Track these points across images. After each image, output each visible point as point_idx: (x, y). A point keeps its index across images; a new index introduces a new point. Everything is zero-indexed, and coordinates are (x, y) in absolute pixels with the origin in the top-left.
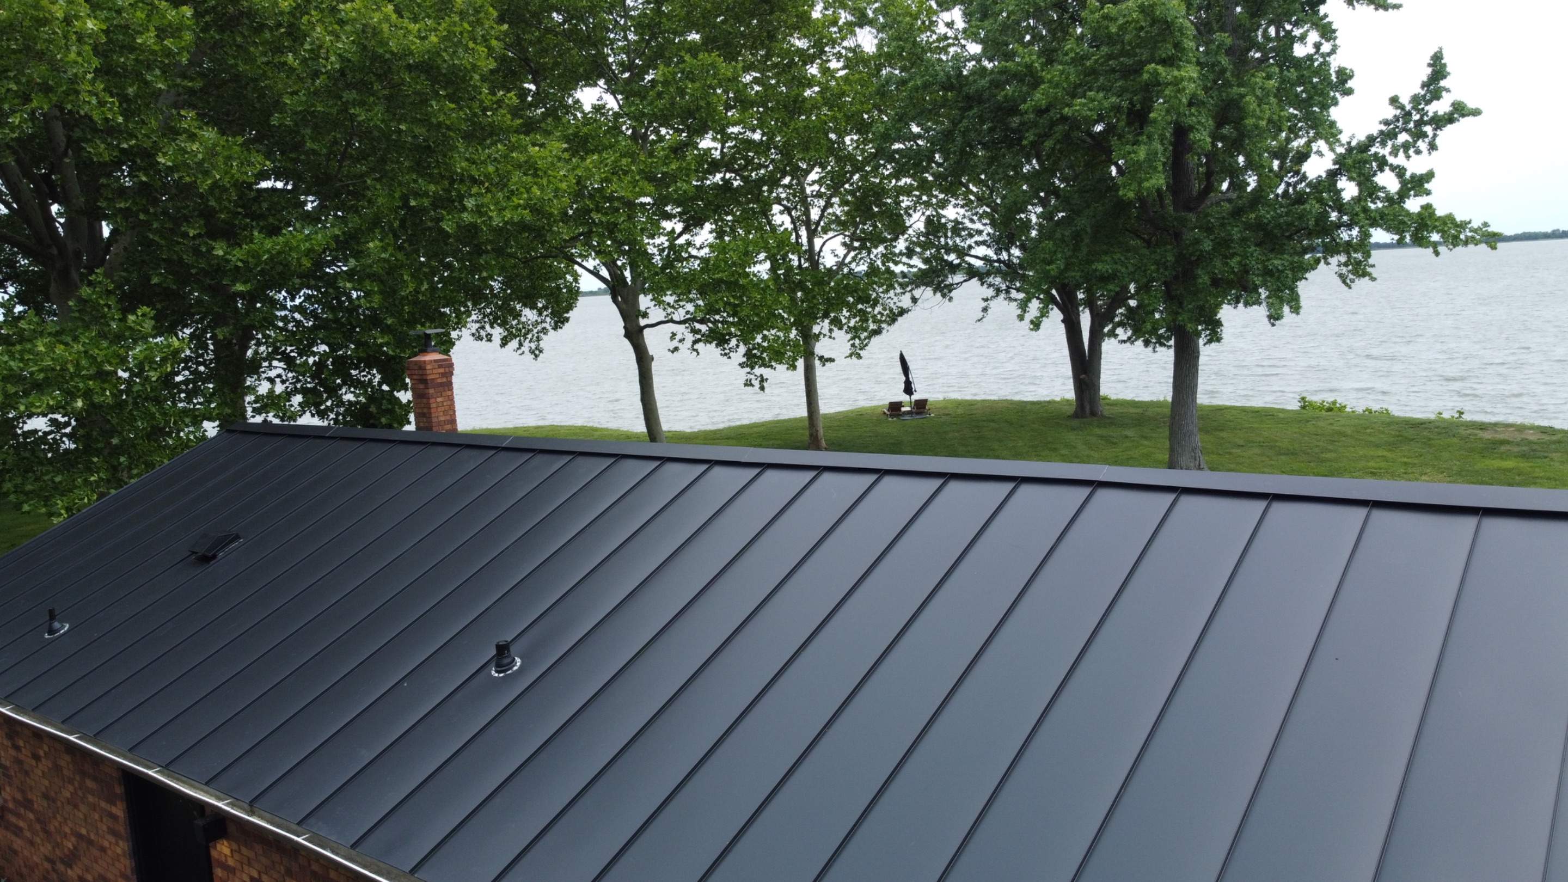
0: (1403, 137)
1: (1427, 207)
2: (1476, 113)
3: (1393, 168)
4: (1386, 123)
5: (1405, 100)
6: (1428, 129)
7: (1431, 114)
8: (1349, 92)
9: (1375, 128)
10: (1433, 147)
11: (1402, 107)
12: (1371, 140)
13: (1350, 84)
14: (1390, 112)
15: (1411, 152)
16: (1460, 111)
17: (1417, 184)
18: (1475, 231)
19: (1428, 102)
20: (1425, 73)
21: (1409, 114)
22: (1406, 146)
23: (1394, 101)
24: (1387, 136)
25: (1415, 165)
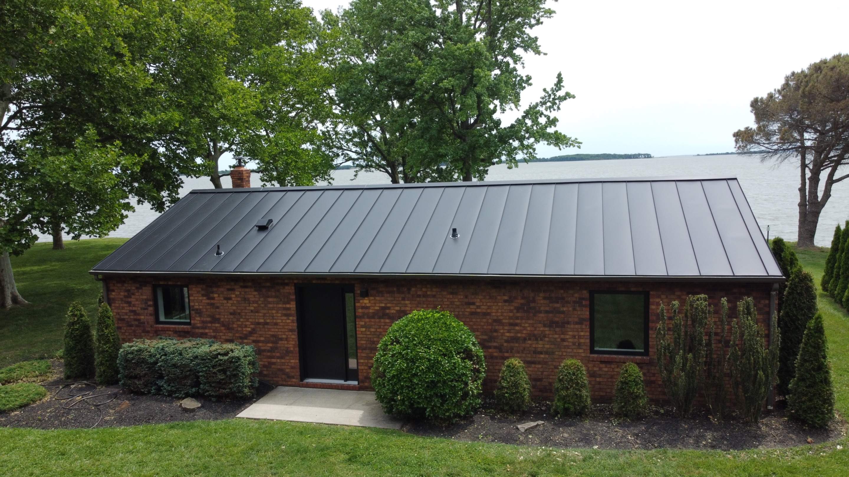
0: (549, 104)
1: (556, 132)
2: (574, 97)
3: (545, 116)
4: (543, 98)
5: (548, 89)
6: (557, 101)
7: (558, 96)
8: (530, 85)
9: (539, 100)
10: (559, 108)
11: (548, 93)
12: (537, 105)
13: (530, 82)
14: (543, 94)
15: (552, 110)
16: (568, 95)
17: (553, 122)
18: (572, 141)
19: (557, 91)
20: (556, 80)
21: (550, 96)
22: (550, 107)
23: (545, 90)
24: (543, 103)
25: (553, 115)
